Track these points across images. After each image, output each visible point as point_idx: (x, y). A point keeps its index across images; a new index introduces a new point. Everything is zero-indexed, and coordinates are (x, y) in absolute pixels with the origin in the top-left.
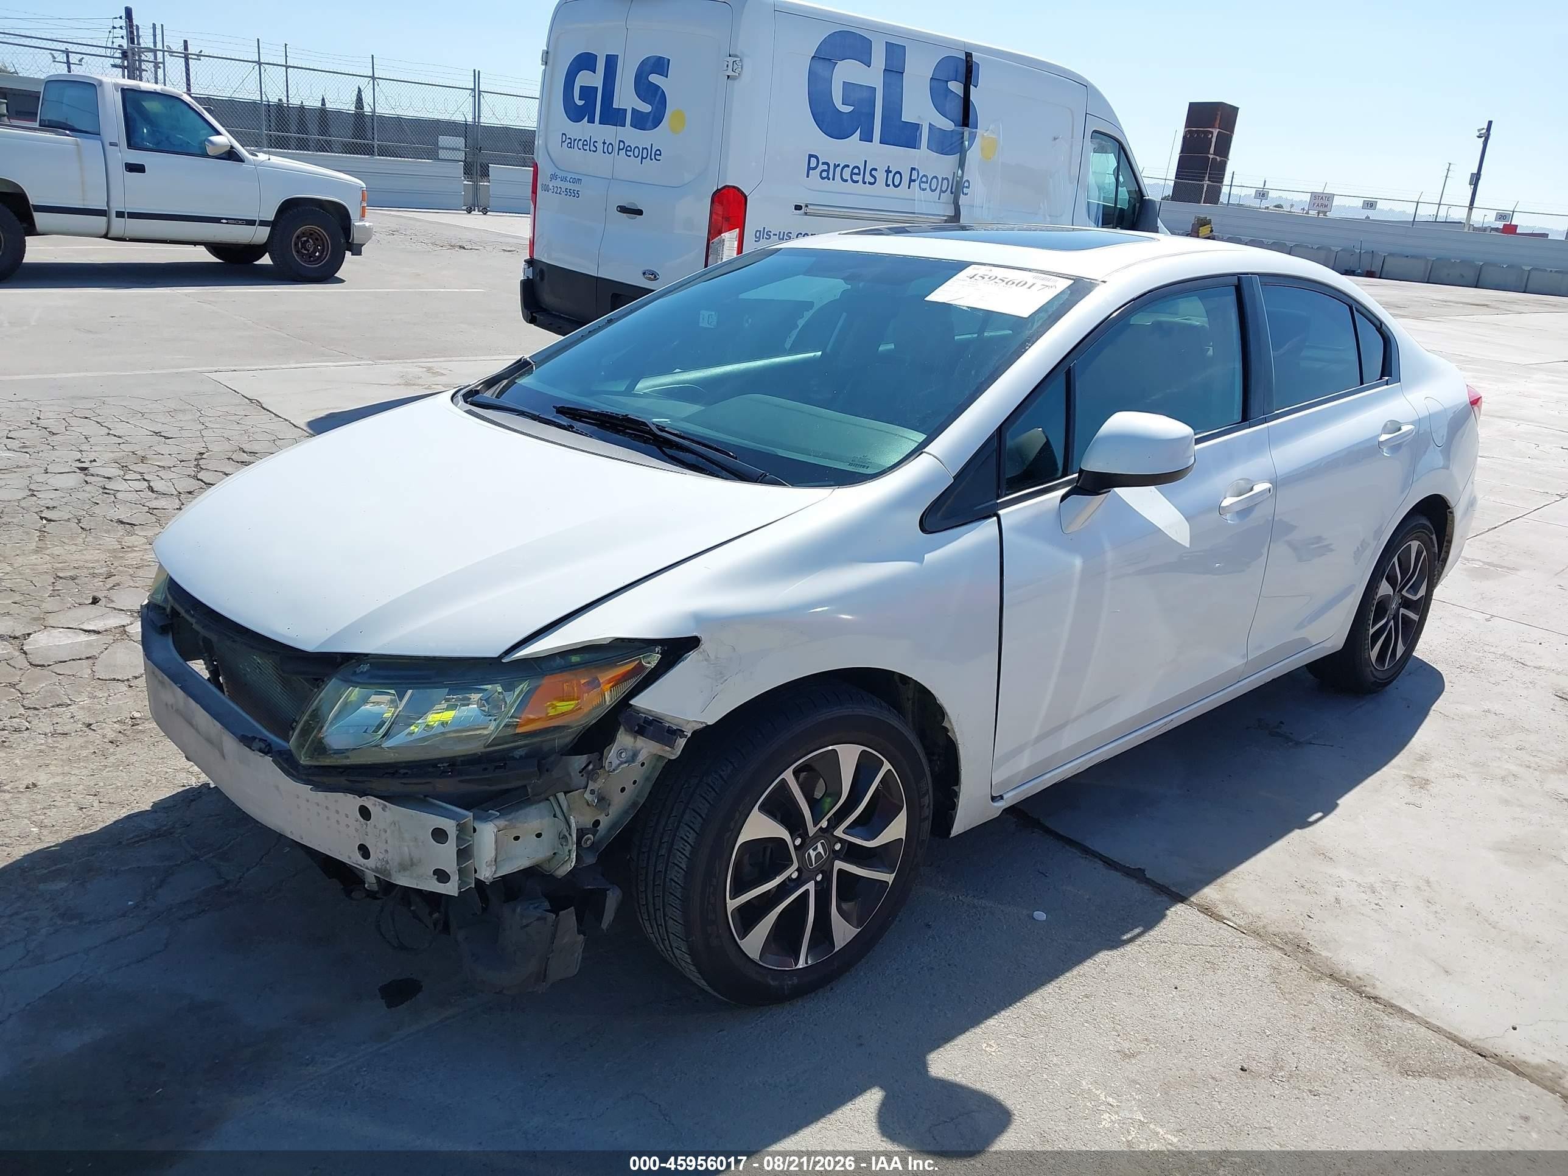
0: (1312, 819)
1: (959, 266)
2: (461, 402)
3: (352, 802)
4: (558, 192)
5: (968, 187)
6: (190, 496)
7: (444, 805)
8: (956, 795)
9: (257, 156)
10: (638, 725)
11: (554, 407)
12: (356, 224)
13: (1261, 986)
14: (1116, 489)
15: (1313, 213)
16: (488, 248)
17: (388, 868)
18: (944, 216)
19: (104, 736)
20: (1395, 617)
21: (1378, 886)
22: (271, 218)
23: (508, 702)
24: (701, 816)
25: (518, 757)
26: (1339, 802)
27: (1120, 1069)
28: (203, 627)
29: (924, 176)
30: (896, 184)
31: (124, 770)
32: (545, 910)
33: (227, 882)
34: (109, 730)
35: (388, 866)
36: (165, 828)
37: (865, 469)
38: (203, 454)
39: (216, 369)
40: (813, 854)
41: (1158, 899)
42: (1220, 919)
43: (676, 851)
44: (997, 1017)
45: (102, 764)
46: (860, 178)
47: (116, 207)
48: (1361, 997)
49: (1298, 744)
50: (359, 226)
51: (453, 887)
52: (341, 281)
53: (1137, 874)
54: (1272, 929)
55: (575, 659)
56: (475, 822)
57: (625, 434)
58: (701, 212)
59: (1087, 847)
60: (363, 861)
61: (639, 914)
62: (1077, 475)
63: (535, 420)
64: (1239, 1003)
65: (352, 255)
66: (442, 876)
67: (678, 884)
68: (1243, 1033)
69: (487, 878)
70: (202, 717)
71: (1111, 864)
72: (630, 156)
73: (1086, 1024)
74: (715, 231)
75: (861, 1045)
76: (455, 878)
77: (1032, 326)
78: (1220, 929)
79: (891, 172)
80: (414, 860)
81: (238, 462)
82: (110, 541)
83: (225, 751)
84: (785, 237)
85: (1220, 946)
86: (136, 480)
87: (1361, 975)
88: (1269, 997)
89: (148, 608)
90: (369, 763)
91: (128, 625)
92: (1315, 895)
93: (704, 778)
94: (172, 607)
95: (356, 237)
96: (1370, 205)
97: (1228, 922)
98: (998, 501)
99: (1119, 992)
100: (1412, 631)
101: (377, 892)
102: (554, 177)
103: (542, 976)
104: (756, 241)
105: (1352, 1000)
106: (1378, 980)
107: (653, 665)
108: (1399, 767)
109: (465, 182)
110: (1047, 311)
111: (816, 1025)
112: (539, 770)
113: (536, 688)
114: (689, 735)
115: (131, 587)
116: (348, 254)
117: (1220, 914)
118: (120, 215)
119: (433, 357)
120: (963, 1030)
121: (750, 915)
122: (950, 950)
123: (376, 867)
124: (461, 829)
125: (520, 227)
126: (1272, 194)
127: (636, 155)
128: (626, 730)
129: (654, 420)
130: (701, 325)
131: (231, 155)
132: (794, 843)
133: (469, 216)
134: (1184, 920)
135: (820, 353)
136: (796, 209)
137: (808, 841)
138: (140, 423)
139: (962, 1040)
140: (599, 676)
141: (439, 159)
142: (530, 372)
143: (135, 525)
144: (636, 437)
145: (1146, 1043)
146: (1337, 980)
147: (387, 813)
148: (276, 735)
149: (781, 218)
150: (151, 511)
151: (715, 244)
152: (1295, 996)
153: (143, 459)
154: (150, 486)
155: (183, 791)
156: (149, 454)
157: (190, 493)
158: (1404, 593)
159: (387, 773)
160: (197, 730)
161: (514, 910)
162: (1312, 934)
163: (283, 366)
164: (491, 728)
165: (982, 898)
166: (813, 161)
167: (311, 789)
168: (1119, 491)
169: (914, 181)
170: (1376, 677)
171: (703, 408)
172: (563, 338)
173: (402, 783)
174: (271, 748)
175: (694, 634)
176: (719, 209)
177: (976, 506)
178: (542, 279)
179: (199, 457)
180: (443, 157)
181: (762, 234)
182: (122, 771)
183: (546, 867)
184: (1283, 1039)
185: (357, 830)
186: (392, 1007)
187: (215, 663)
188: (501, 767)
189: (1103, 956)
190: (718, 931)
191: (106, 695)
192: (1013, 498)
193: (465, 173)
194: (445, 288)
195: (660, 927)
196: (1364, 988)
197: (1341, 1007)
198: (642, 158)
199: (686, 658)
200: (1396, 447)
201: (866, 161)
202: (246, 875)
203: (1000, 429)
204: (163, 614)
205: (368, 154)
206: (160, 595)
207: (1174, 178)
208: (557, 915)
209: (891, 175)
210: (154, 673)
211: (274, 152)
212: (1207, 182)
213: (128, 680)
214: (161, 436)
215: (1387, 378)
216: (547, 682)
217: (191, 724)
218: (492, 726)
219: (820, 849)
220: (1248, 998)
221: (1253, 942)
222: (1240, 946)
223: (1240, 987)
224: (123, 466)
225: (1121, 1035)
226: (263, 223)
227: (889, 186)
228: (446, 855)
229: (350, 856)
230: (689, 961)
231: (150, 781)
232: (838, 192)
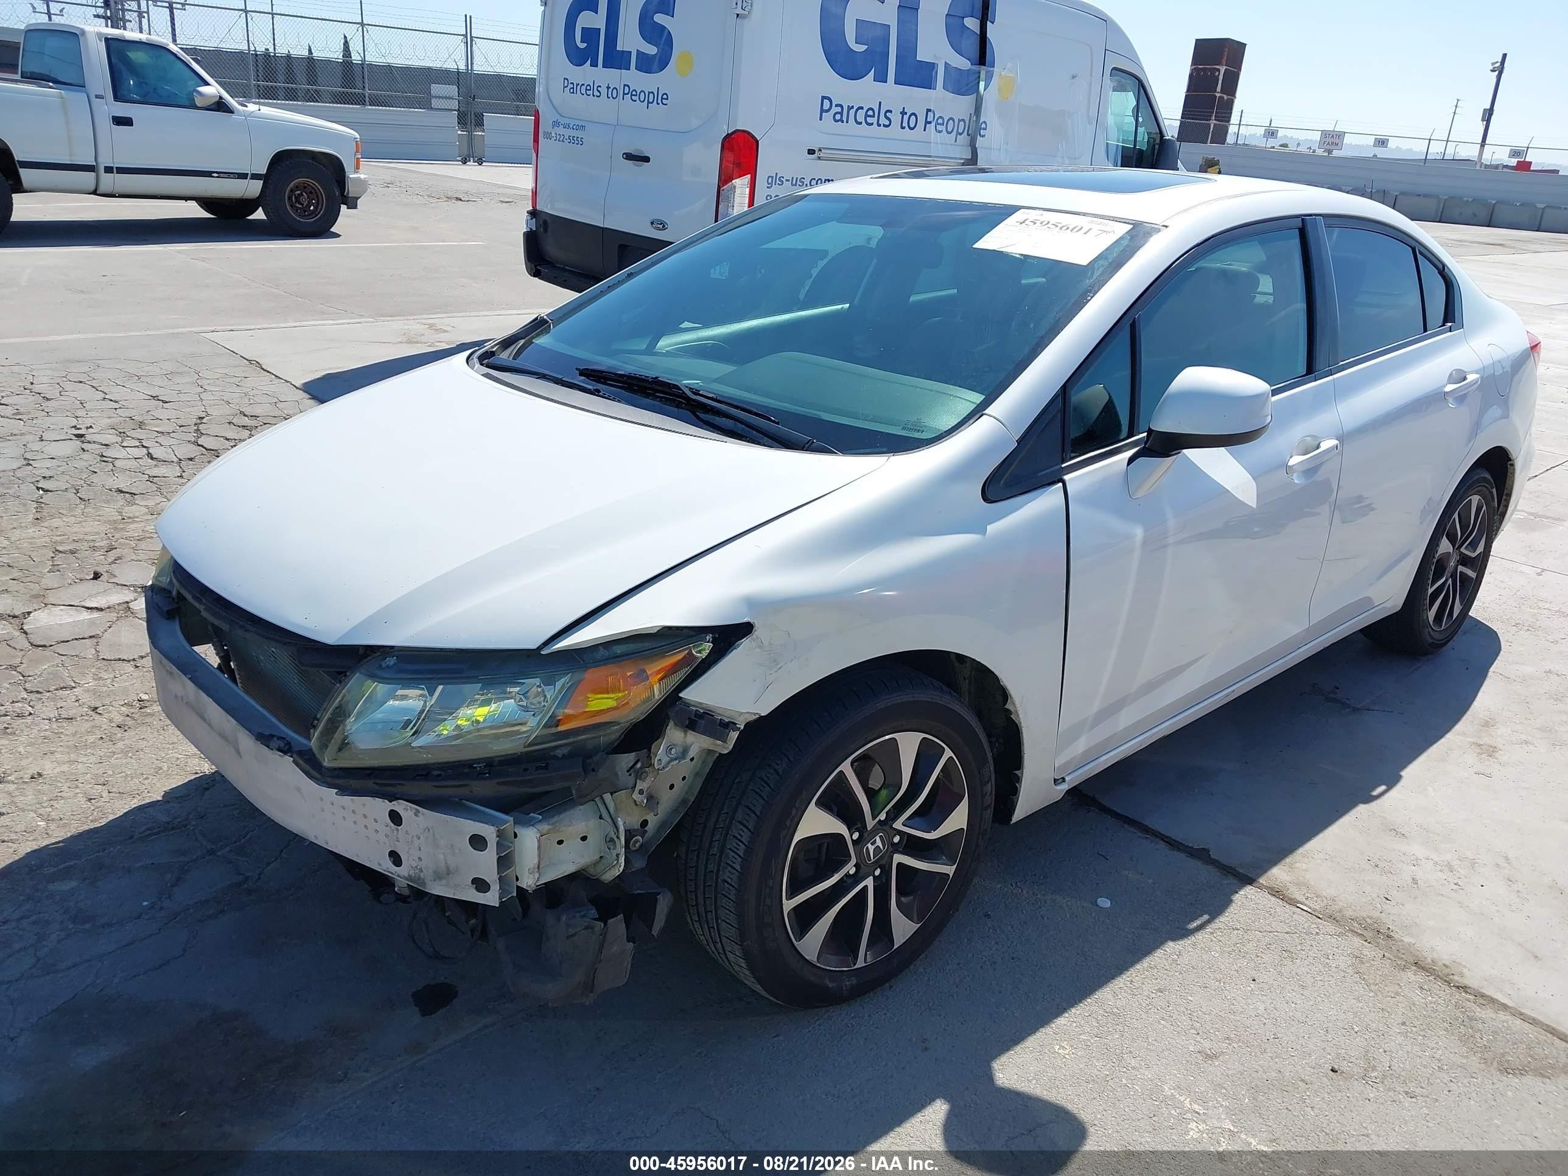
0: (1375, 793)
1: (1009, 211)
2: (477, 365)
3: (380, 807)
4: (561, 140)
5: (985, 129)
6: (191, 462)
7: (482, 808)
8: (1018, 779)
9: (246, 106)
10: (689, 719)
11: (577, 369)
12: (351, 176)
13: (1344, 977)
14: (1185, 451)
15: (1320, 152)
16: (485, 200)
17: (422, 876)
18: (961, 159)
19: (111, 721)
20: (1453, 576)
21: (1455, 863)
22: (263, 171)
23: (548, 697)
24: (755, 813)
25: (560, 756)
26: (1403, 773)
27: (1203, 1072)
28: (212, 615)
29: (940, 117)
30: (912, 126)
31: (134, 757)
32: (592, 919)
33: (247, 879)
34: (116, 713)
35: (422, 874)
36: (178, 820)
37: (920, 433)
38: (203, 418)
39: (213, 329)
40: (871, 848)
41: (1226, 882)
42: (1293, 902)
43: (729, 851)
44: (1067, 1015)
45: (110, 751)
46: (874, 120)
47: (105, 161)
48: (1450, 987)
49: (1355, 710)
50: (353, 178)
51: (494, 896)
52: (338, 236)
53: (1201, 855)
54: (1349, 913)
55: (619, 649)
56: (517, 826)
57: (655, 398)
58: (711, 158)
59: (1147, 826)
60: (394, 868)
61: (687, 914)
62: (1145, 434)
63: (557, 384)
64: (1322, 996)
65: (348, 208)
66: (481, 885)
67: (733, 886)
68: (1329, 1029)
69: (530, 886)
70: (214, 711)
71: (1174, 844)
72: (635, 101)
73: (1162, 1022)
74: (725, 178)
75: (926, 1049)
76: (495, 888)
77: (1092, 274)
78: (1294, 913)
79: (906, 113)
80: (451, 869)
81: (239, 426)
82: (110, 511)
83: (240, 750)
84: (798, 183)
85: (1296, 933)
86: (134, 447)
87: (1448, 964)
88: (1353, 988)
89: (152, 591)
90: (399, 765)
91: (132, 601)
92: (1389, 875)
93: (758, 773)
94: (178, 591)
95: (352, 190)
96: (1382, 142)
97: (1301, 906)
98: (1063, 466)
99: (1194, 985)
100: (1469, 589)
101: (409, 896)
102: (556, 124)
103: (589, 986)
104: (768, 187)
105: (1443, 994)
106: (1465, 967)
107: (704, 654)
108: (1464, 734)
109: (459, 132)
110: (1106, 259)
111: (877, 1028)
112: (584, 771)
113: (579, 682)
114: (742, 727)
115: (133, 560)
116: (343, 207)
117: (1293, 897)
118: (109, 170)
119: (435, 314)
120: (1033, 1030)
121: (807, 915)
122: (1012, 942)
123: (409, 875)
124: (500, 834)
125: (521, 178)
126: (1281, 133)
127: (642, 100)
128: (675, 724)
129: (685, 382)
130: (712, 276)
131: (220, 106)
132: (851, 836)
133: (464, 167)
134: (1256, 904)
135: (848, 305)
136: (809, 153)
137: (866, 835)
138: (137, 387)
139: (1032, 1042)
140: (646, 667)
141: (432, 108)
142: (547, 330)
143: (135, 494)
144: (667, 401)
145: (1227, 1041)
146: (1423, 968)
147: (421, 818)
148: (295, 732)
149: (794, 164)
150: (151, 479)
151: (725, 191)
152: (1381, 987)
153: (141, 425)
154: (149, 453)
155: (196, 778)
156: (147, 418)
157: (191, 459)
158: (1463, 550)
159: (418, 775)
160: (210, 725)
161: (559, 919)
162: (1391, 917)
163: (282, 325)
164: (532, 725)
165: (1041, 884)
166: (827, 103)
167: (336, 794)
168: (1190, 453)
169: (930, 123)
170: (1435, 639)
171: (736, 368)
172: (580, 295)
173: (435, 786)
174: (290, 747)
175: (746, 620)
176: (730, 156)
177: (1041, 471)
178: (546, 230)
179: (199, 421)
180: (436, 107)
181: (775, 180)
182: (131, 757)
183: (592, 871)
184: (1373, 1036)
185: (387, 836)
186: (426, 1015)
187: (225, 648)
188: (542, 768)
189: (1171, 947)
190: (775, 934)
191: (112, 676)
192: (1079, 462)
193: (459, 123)
194: (443, 241)
195: (712, 930)
196: (1451, 977)
197: (1430, 998)
198: (648, 102)
199: (739, 646)
200: (1461, 398)
201: (880, 103)
202: (265, 871)
203: (1064, 388)
204: (168, 597)
205: (360, 104)
206: (165, 578)
207: (1180, 118)
208: (605, 924)
209: (906, 117)
210: (161, 662)
211: (263, 103)
212: (1215, 122)
213: (134, 660)
214: (159, 400)
215: (1450, 324)
216: (592, 675)
217: (204, 720)
218: (532, 722)
219: (879, 843)
220: (1331, 991)
221: (1331, 928)
222: (1317, 933)
223: (1322, 978)
224: (120, 433)
225: (1201, 1034)
226: (255, 177)
227: (904, 128)
228: (486, 864)
229: (383, 865)
230: (744, 965)
231: (161, 768)
232: (854, 135)
